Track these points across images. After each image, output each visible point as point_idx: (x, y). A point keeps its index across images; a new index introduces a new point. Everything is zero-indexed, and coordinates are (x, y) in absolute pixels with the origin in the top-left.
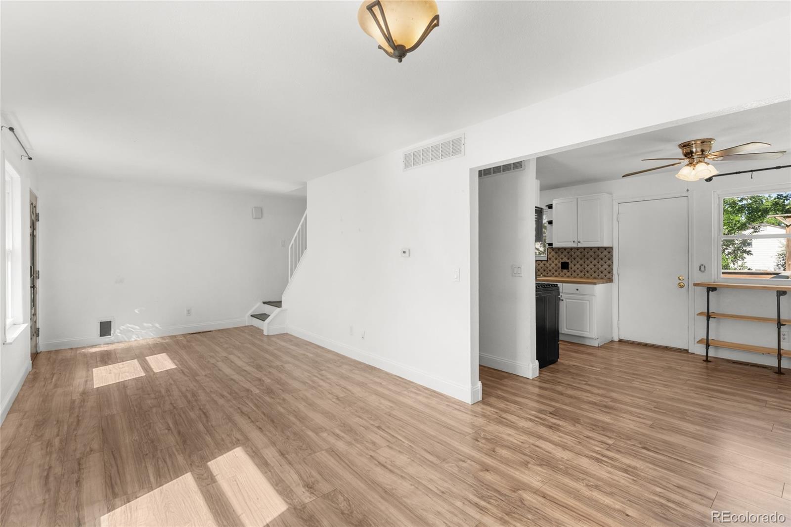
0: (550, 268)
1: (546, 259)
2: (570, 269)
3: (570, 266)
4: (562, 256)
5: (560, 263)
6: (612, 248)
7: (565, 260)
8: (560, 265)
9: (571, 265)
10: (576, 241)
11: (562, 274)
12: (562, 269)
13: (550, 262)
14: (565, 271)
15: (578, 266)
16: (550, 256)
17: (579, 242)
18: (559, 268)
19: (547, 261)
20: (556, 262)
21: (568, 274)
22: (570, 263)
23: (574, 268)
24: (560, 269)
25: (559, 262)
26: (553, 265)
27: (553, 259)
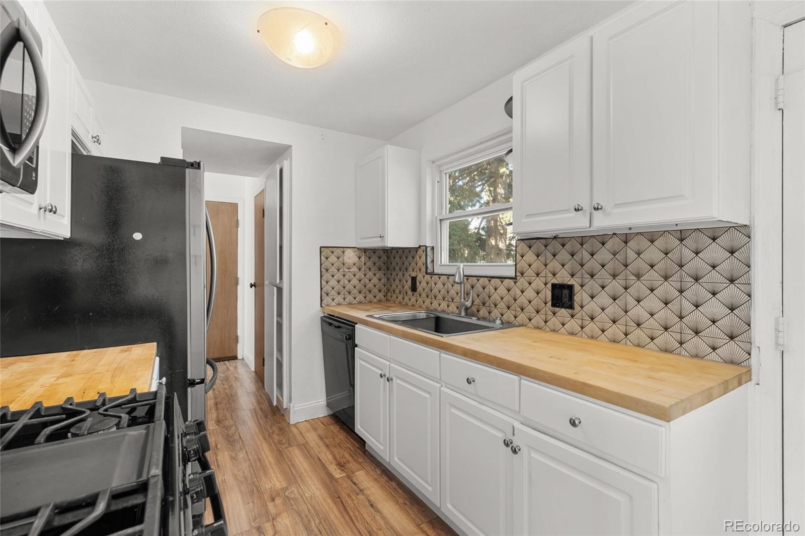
0: (522, 300)
1: (513, 275)
2: (576, 306)
3: (577, 298)
4: (554, 264)
5: (549, 286)
6: (745, 230)
7: (563, 277)
8: (549, 294)
9: (580, 296)
10: (586, 205)
11: (554, 322)
12: (553, 305)
13: (522, 281)
14: (563, 312)
15: (603, 298)
16: (523, 264)
17: (596, 209)
18: (546, 303)
19: (514, 279)
20: (538, 283)
21: (573, 325)
22: (577, 288)
23: (592, 306)
24: (550, 303)
25: (546, 284)
26: (530, 293)
27: (530, 272)
